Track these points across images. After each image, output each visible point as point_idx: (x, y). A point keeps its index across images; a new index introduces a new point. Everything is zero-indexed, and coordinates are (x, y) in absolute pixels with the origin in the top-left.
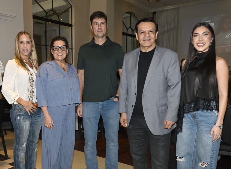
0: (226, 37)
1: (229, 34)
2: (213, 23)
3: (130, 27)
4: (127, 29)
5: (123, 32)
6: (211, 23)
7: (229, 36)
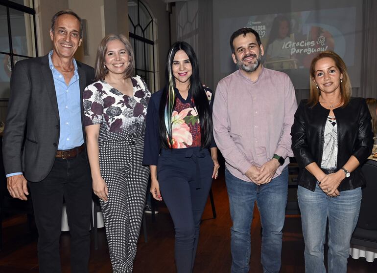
0: (283, 48)
1: (287, 44)
2: (264, 26)
3: (139, 24)
4: (135, 28)
5: (130, 33)
6: (262, 26)
7: (288, 46)
